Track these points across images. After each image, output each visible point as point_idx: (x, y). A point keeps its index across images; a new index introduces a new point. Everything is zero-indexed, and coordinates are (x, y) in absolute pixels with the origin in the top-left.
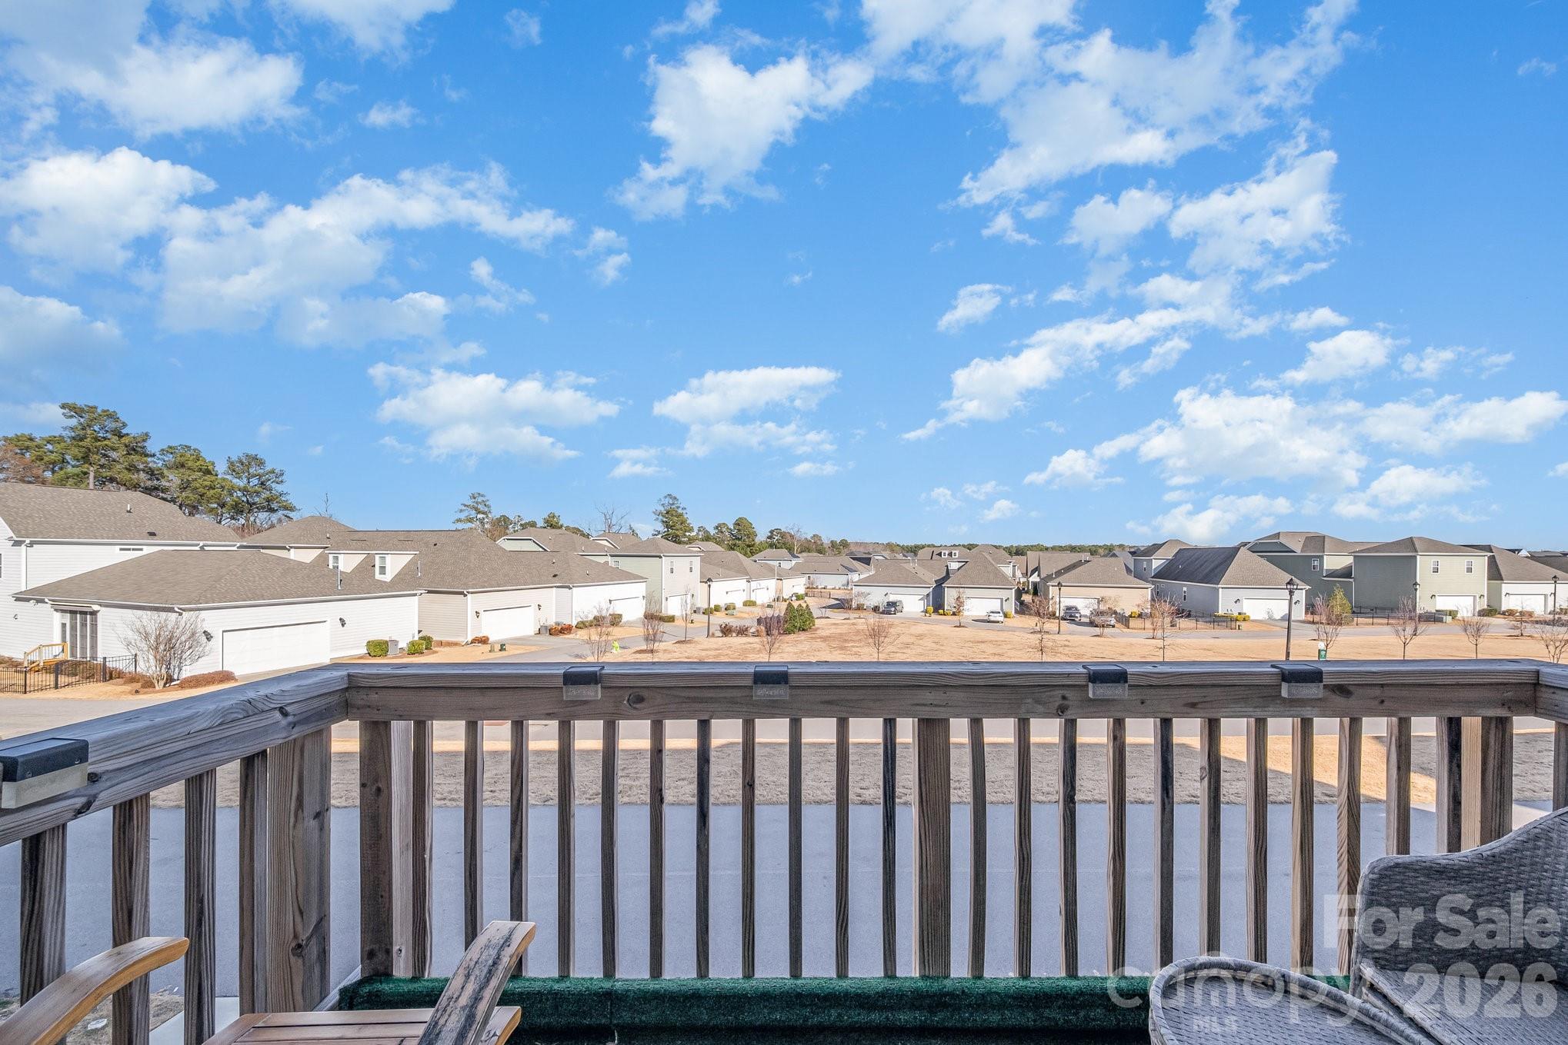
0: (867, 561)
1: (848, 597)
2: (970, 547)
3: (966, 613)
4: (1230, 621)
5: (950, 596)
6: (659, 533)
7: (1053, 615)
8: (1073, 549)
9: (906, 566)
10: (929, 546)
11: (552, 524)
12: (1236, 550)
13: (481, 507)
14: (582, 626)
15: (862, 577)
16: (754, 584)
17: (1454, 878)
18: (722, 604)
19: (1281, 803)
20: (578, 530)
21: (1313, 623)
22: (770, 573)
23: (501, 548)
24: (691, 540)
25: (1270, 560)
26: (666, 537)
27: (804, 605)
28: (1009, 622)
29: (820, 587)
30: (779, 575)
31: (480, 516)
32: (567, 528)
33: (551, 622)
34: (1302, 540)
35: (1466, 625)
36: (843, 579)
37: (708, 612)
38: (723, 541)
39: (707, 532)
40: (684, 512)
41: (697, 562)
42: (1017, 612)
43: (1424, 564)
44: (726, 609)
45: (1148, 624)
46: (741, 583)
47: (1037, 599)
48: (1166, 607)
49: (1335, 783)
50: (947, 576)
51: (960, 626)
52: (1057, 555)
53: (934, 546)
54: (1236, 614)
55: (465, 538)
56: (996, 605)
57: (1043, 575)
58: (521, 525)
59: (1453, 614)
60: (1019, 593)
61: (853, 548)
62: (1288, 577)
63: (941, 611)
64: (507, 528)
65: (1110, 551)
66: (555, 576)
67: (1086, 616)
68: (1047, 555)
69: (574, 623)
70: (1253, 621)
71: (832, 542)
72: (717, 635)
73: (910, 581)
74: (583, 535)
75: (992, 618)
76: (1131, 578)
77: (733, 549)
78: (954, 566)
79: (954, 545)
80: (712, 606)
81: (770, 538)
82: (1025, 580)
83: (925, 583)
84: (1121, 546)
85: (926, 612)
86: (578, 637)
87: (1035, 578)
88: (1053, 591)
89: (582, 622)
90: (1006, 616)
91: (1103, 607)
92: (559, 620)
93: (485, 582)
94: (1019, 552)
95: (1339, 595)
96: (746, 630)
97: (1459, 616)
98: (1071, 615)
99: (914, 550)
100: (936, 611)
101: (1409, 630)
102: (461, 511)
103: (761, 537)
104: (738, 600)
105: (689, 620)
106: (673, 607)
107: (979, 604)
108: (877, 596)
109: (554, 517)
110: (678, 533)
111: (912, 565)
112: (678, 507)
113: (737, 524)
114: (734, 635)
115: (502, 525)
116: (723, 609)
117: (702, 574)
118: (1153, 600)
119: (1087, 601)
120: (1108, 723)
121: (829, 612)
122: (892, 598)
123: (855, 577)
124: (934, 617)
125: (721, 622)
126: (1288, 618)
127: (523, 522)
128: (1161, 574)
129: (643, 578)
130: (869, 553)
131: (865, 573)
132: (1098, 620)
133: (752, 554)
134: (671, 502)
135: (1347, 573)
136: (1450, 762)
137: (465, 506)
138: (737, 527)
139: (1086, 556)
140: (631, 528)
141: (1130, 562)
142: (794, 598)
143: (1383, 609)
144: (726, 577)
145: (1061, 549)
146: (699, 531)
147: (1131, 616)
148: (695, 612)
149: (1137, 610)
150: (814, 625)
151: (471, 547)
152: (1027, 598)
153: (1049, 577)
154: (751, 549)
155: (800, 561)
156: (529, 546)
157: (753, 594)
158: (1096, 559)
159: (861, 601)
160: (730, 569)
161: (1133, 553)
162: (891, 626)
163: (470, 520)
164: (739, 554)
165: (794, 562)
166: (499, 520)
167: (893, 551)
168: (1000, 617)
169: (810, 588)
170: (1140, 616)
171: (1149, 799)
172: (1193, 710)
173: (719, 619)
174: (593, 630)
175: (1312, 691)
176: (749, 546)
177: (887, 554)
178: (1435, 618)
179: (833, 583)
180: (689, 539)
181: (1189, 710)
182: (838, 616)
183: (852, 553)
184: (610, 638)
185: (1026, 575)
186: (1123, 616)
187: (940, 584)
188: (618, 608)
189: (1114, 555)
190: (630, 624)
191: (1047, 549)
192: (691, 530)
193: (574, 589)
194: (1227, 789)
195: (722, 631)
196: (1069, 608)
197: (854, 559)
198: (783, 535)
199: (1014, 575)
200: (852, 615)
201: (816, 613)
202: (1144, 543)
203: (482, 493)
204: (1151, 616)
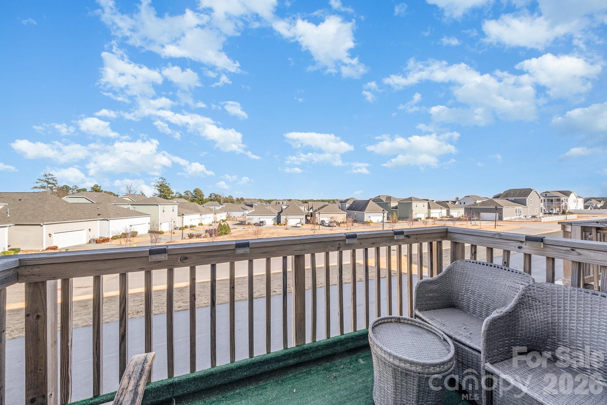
0: (251, 206)
1: (244, 220)
2: (290, 200)
3: (288, 224)
4: (368, 223)
5: (283, 218)
6: (156, 194)
7: (317, 224)
8: (323, 201)
9: (267, 207)
10: (275, 200)
11: (96, 189)
12: (369, 201)
13: (51, 181)
14: (114, 238)
15: (250, 212)
16: (203, 216)
17: (434, 284)
18: (189, 225)
19: (383, 278)
20: (112, 193)
21: (389, 223)
22: (211, 211)
23: (65, 201)
24: (173, 198)
25: (378, 204)
26: (160, 196)
27: (226, 224)
28: (303, 227)
29: (232, 216)
30: (214, 212)
31: (51, 185)
32: (105, 192)
33: (97, 237)
34: (385, 198)
35: (424, 222)
36: (242, 213)
37: (182, 229)
38: (188, 198)
39: (180, 194)
40: (169, 185)
41: (176, 207)
42: (306, 223)
43: (414, 204)
44: (190, 227)
45: (346, 225)
46: (197, 216)
47: (312, 218)
48: (351, 219)
49: (396, 270)
50: (282, 211)
51: (287, 229)
52: (318, 203)
53: (277, 200)
54: (369, 221)
55: (41, 196)
56: (299, 221)
57: (314, 210)
58: (77, 190)
59: (420, 219)
60: (306, 216)
61: (246, 201)
62: (383, 209)
63: (280, 224)
64: (68, 192)
65: (334, 201)
66: (99, 215)
67: (327, 223)
68: (315, 203)
69: (111, 237)
70: (374, 223)
71: (237, 198)
72: (186, 238)
73: (268, 213)
74: (115, 195)
75: (297, 226)
76: (340, 210)
77: (193, 202)
78: (284, 207)
79: (284, 200)
80: (184, 226)
81: (210, 197)
82: (308, 212)
83: (274, 213)
84: (337, 200)
85: (274, 224)
86: (113, 243)
87: (311, 211)
88: (317, 215)
89: (116, 236)
90: (302, 225)
91: (332, 220)
92: (102, 236)
93: (55, 218)
94: (306, 202)
95: (395, 214)
96: (200, 235)
97: (422, 219)
98: (323, 223)
99: (269, 202)
100: (278, 224)
101: (411, 224)
102: (37, 183)
103: (206, 196)
104: (196, 223)
105: (173, 233)
106: (165, 227)
107: (293, 221)
108: (256, 219)
109: (97, 186)
110: (166, 194)
111: (269, 207)
112: (166, 183)
113: (195, 191)
114: (195, 238)
115: (65, 190)
116: (189, 227)
117: (179, 213)
118: (347, 217)
119: (328, 218)
120: (351, 251)
121: (236, 226)
122: (261, 220)
123: (247, 212)
124: (278, 226)
125: (188, 233)
126: (383, 222)
127: (78, 189)
128: (349, 209)
129: (148, 215)
130: (252, 203)
131: (252, 210)
132: (331, 225)
133: (202, 203)
134: (162, 181)
135: (396, 208)
136: (431, 254)
137: (40, 180)
138: (195, 192)
139: (327, 203)
140: (141, 192)
141: (340, 204)
142: (221, 221)
143: (405, 218)
144: (190, 213)
145: (319, 201)
146: (177, 194)
147: (340, 223)
148: (175, 229)
149: (342, 221)
150: (230, 232)
151: (45, 201)
152: (309, 218)
153: (316, 211)
154: (202, 201)
155: (224, 206)
156: (84, 201)
157: (203, 220)
158: (330, 204)
159: (250, 221)
160: (192, 210)
161: (341, 202)
162: (262, 230)
163: (44, 187)
164: (196, 203)
165: (221, 207)
166: (62, 188)
167: (261, 202)
168: (300, 225)
169: (228, 217)
170: (343, 223)
171: (348, 282)
172: (373, 245)
173: (187, 232)
174: (122, 240)
175: (401, 237)
176: (200, 200)
177: (259, 203)
178: (416, 220)
179: (238, 215)
180: (172, 197)
181: (372, 245)
182: (240, 228)
183: (245, 203)
184: (132, 243)
185: (308, 210)
186: (338, 223)
187: (279, 214)
188: (135, 229)
189: (335, 203)
190: (142, 236)
191: (315, 201)
192: (173, 193)
193: (110, 221)
194: (370, 275)
195: (189, 237)
196: (322, 221)
197: (246, 205)
198: (216, 196)
199: (304, 210)
200: (246, 227)
201: (231, 227)
202: (344, 199)
203: (51, 174)
204: (346, 222)
